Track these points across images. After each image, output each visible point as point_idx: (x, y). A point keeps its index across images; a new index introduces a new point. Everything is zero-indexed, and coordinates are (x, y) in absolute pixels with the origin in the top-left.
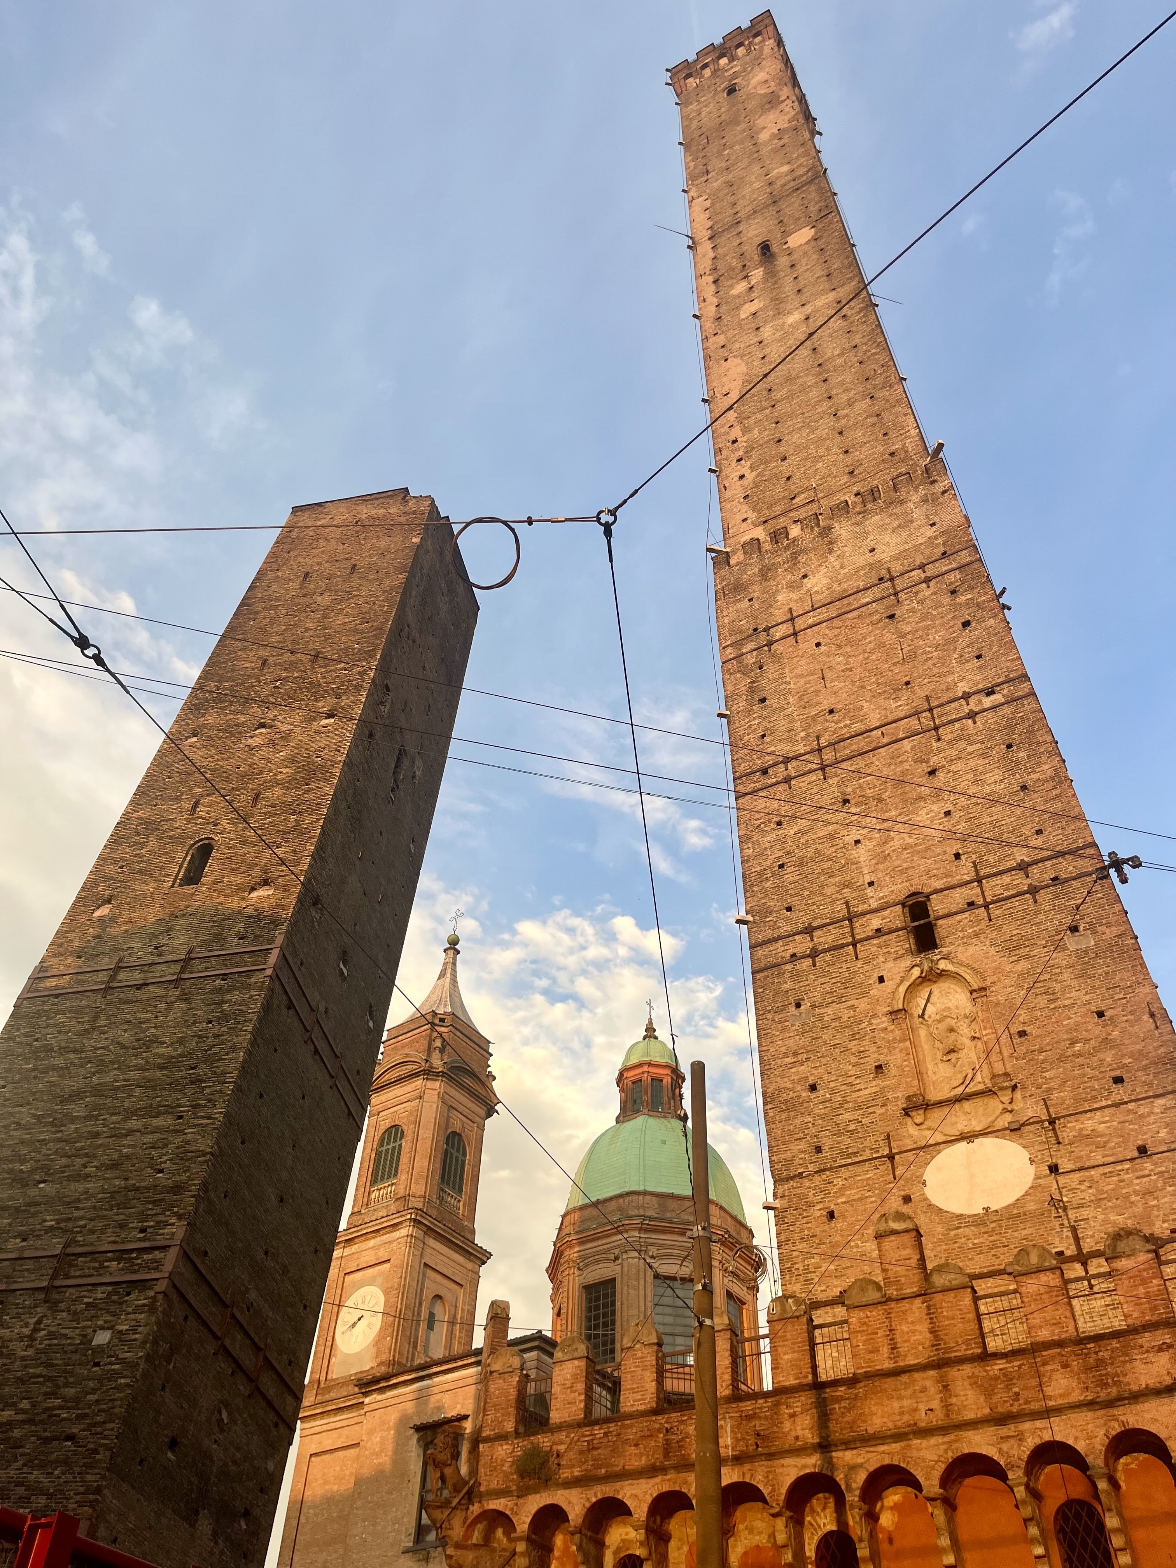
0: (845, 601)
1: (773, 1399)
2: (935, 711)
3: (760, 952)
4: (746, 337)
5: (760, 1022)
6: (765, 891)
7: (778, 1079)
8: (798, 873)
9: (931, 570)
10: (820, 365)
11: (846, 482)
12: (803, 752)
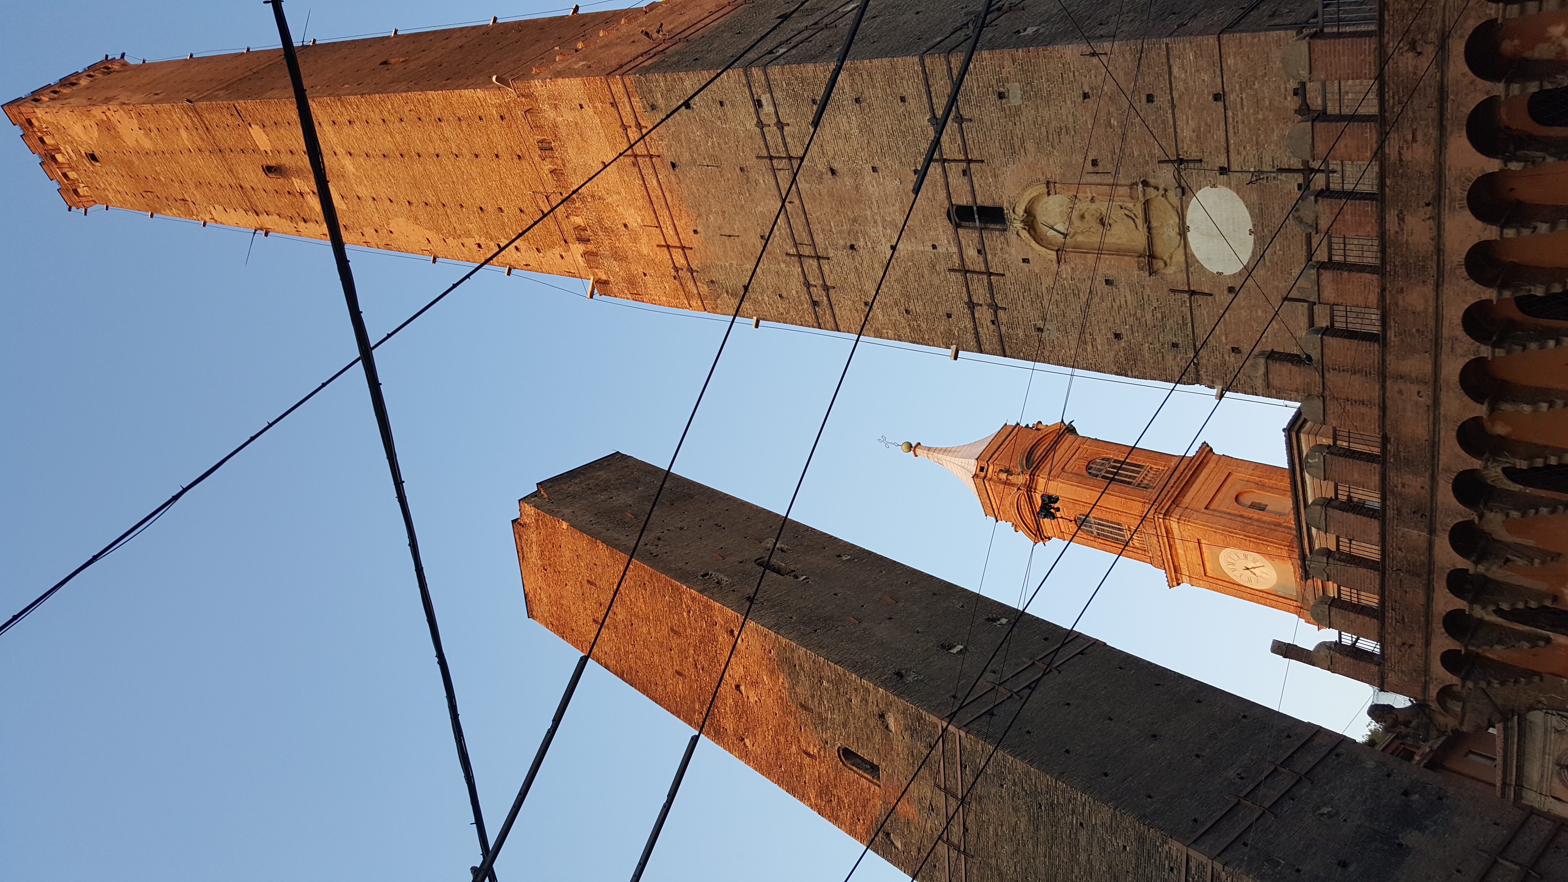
0: (654, 199)
1: (1388, 494)
2: (773, 155)
3: (987, 347)
4: (367, 211)
5: (1051, 362)
6: (930, 330)
7: (1106, 360)
8: (916, 301)
9: (629, 120)
10: (401, 155)
11: (529, 164)
12: (800, 269)
